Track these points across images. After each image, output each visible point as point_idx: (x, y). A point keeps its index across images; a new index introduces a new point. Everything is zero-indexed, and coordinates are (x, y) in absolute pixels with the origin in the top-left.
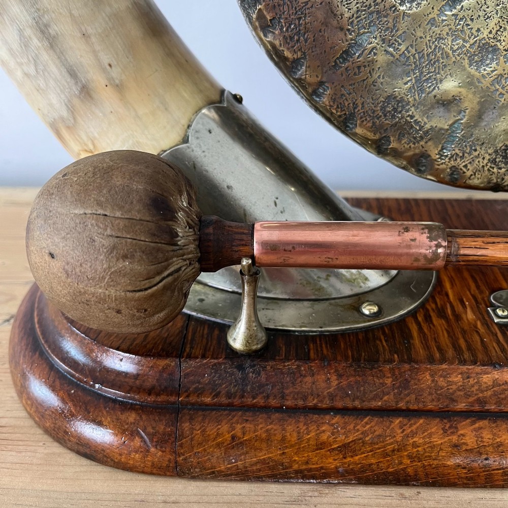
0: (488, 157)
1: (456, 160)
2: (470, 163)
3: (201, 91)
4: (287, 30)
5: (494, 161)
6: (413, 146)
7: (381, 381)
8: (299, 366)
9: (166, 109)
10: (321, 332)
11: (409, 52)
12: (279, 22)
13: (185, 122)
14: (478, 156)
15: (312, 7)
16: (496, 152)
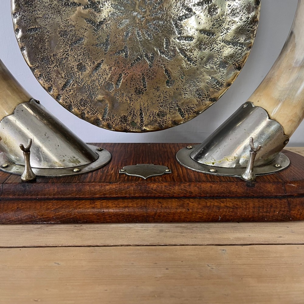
0: (119, 120)
1: (109, 120)
2: (114, 121)
3: (21, 98)
4: (45, 78)
5: (121, 121)
6: (93, 116)
7: (72, 189)
8: (44, 185)
9: (7, 103)
10: (56, 176)
11: (85, 85)
12: (42, 75)
13: (13, 107)
14: (116, 119)
15: (52, 71)
16: (121, 117)
